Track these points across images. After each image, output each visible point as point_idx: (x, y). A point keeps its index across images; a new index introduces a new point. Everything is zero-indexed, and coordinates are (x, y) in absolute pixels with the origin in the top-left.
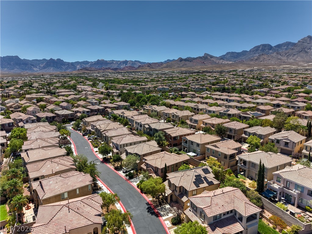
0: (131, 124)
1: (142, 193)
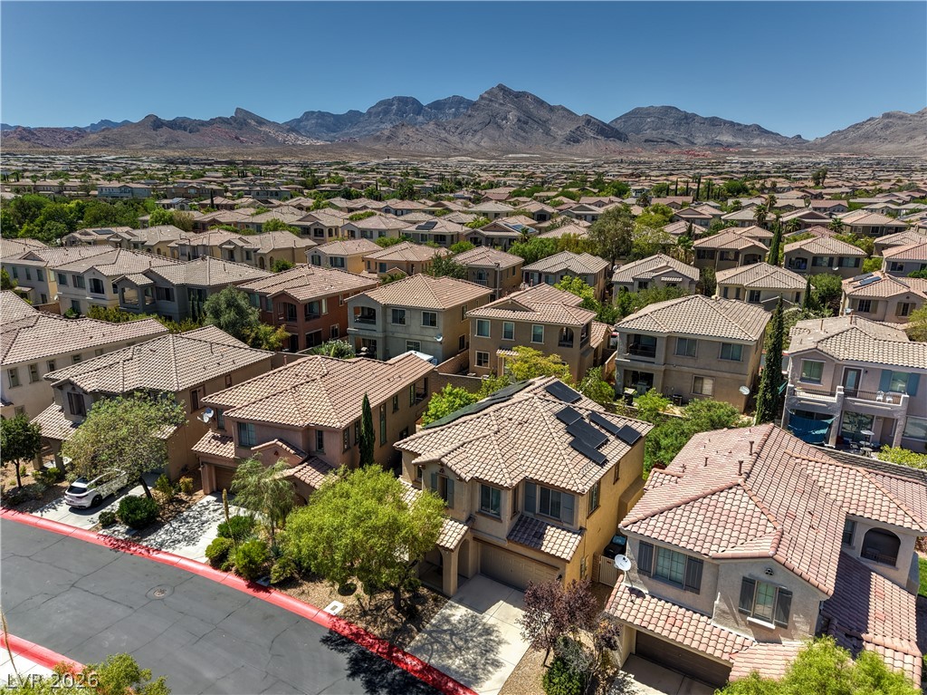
0: (27, 289)
1: (259, 588)
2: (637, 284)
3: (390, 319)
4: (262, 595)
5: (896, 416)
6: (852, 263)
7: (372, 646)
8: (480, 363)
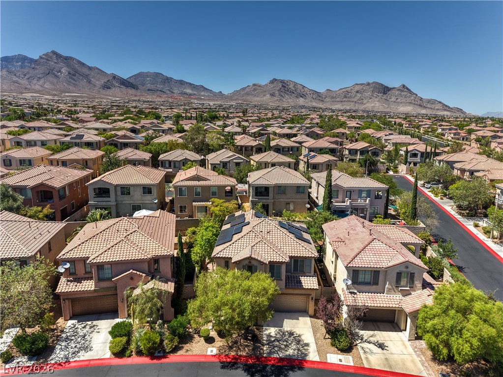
1: (159, 358)
2: (222, 164)
3: (119, 193)
4: (164, 360)
5: (367, 207)
6: (296, 149)
7: (247, 361)
8: (181, 211)
